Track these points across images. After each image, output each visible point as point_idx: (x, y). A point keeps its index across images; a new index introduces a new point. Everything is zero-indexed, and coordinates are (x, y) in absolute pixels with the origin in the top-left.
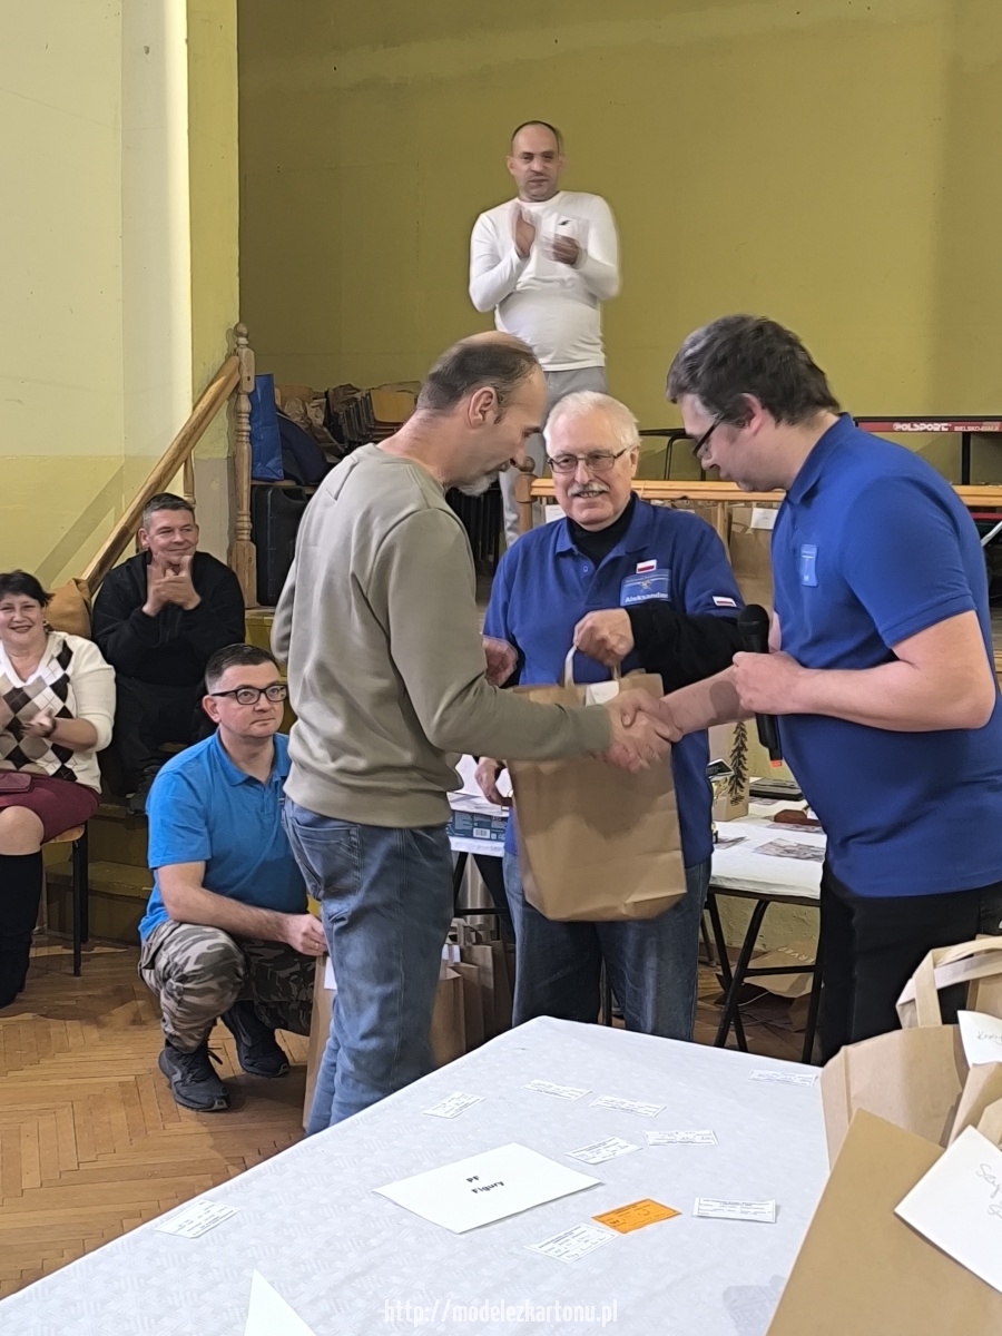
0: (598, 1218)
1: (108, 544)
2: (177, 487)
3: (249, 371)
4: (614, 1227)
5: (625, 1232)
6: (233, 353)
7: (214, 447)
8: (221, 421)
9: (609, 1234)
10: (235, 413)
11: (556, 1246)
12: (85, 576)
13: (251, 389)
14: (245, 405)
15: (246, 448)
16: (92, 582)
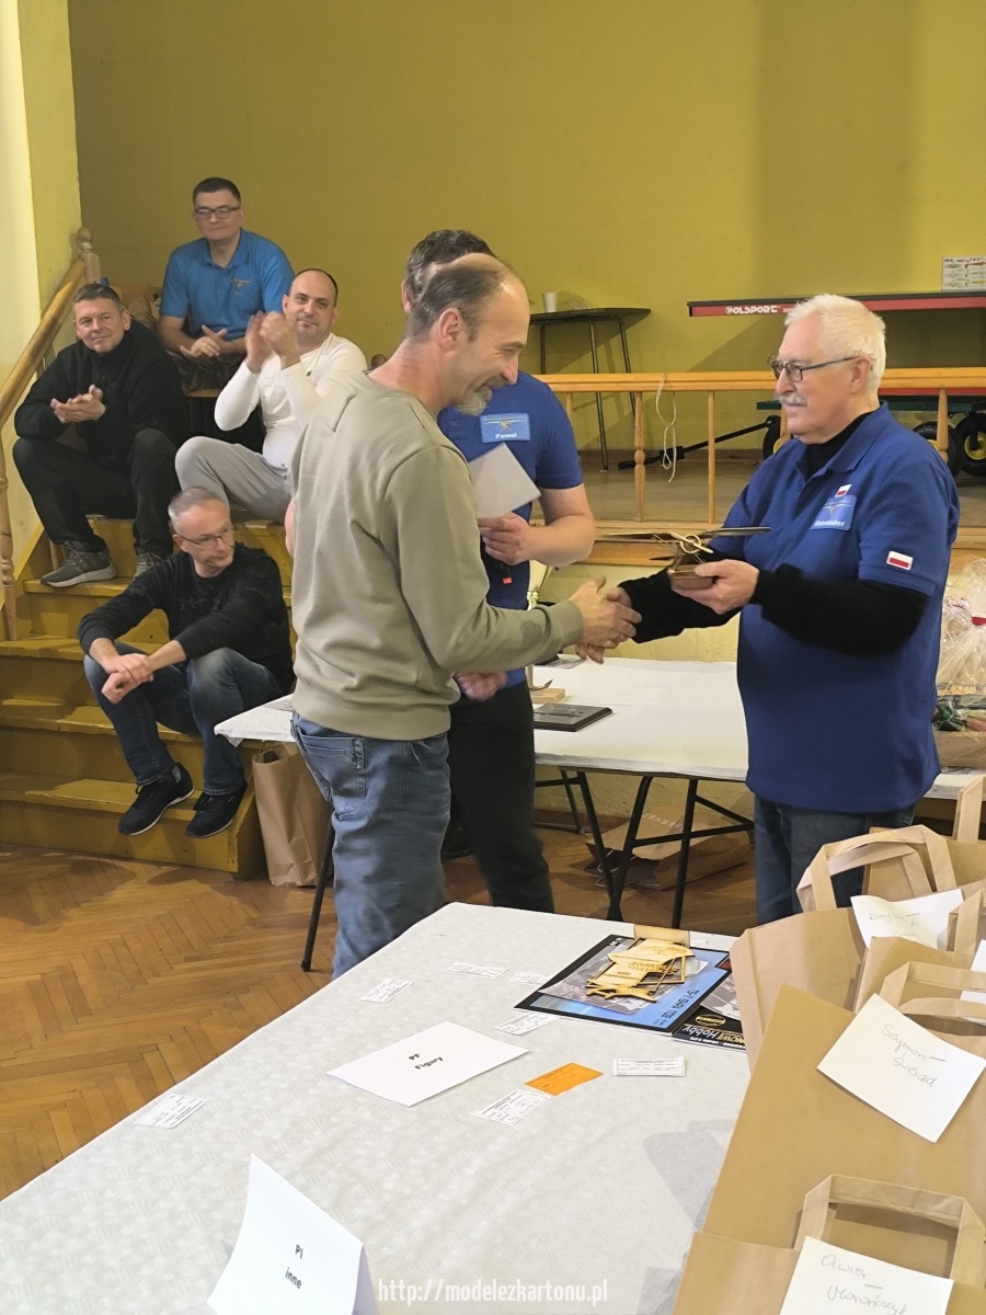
0: (531, 1084)
4: (546, 1091)
5: (555, 1094)
6: (78, 258)
9: (542, 1097)
11: (497, 1110)
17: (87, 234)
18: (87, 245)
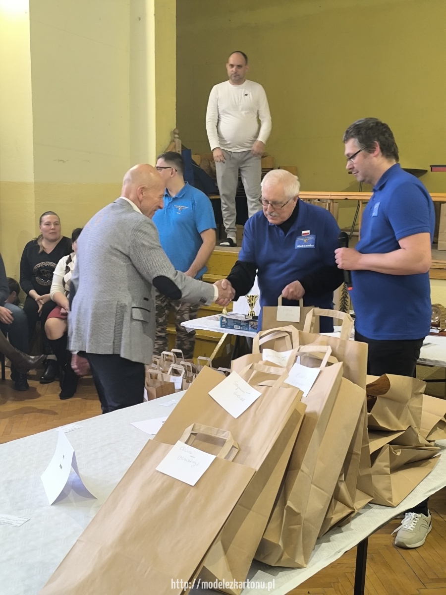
3: (179, 149)
6: (173, 141)
17: (177, 131)
18: (177, 136)
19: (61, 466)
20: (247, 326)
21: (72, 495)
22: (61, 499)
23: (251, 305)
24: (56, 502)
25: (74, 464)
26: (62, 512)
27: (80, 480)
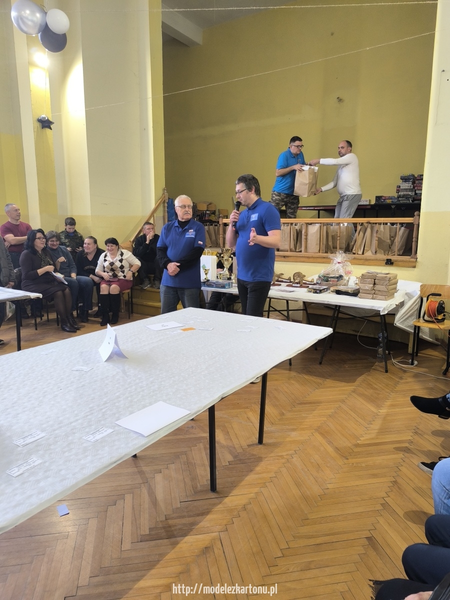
1: (137, 233)
2: (151, 221)
3: (167, 198)
4: (183, 330)
5: (185, 331)
6: (163, 194)
7: (160, 213)
8: (161, 208)
10: (164, 207)
12: (132, 240)
13: (167, 201)
14: (166, 205)
15: (166, 214)
16: (133, 241)
17: (166, 189)
18: (165, 191)
19: (109, 343)
20: (204, 285)
21: (115, 357)
22: (109, 359)
23: (206, 274)
24: (107, 360)
25: (116, 342)
26: (110, 366)
27: (120, 351)
